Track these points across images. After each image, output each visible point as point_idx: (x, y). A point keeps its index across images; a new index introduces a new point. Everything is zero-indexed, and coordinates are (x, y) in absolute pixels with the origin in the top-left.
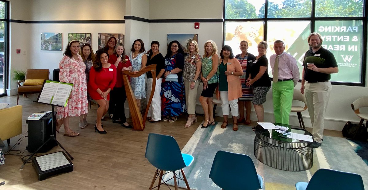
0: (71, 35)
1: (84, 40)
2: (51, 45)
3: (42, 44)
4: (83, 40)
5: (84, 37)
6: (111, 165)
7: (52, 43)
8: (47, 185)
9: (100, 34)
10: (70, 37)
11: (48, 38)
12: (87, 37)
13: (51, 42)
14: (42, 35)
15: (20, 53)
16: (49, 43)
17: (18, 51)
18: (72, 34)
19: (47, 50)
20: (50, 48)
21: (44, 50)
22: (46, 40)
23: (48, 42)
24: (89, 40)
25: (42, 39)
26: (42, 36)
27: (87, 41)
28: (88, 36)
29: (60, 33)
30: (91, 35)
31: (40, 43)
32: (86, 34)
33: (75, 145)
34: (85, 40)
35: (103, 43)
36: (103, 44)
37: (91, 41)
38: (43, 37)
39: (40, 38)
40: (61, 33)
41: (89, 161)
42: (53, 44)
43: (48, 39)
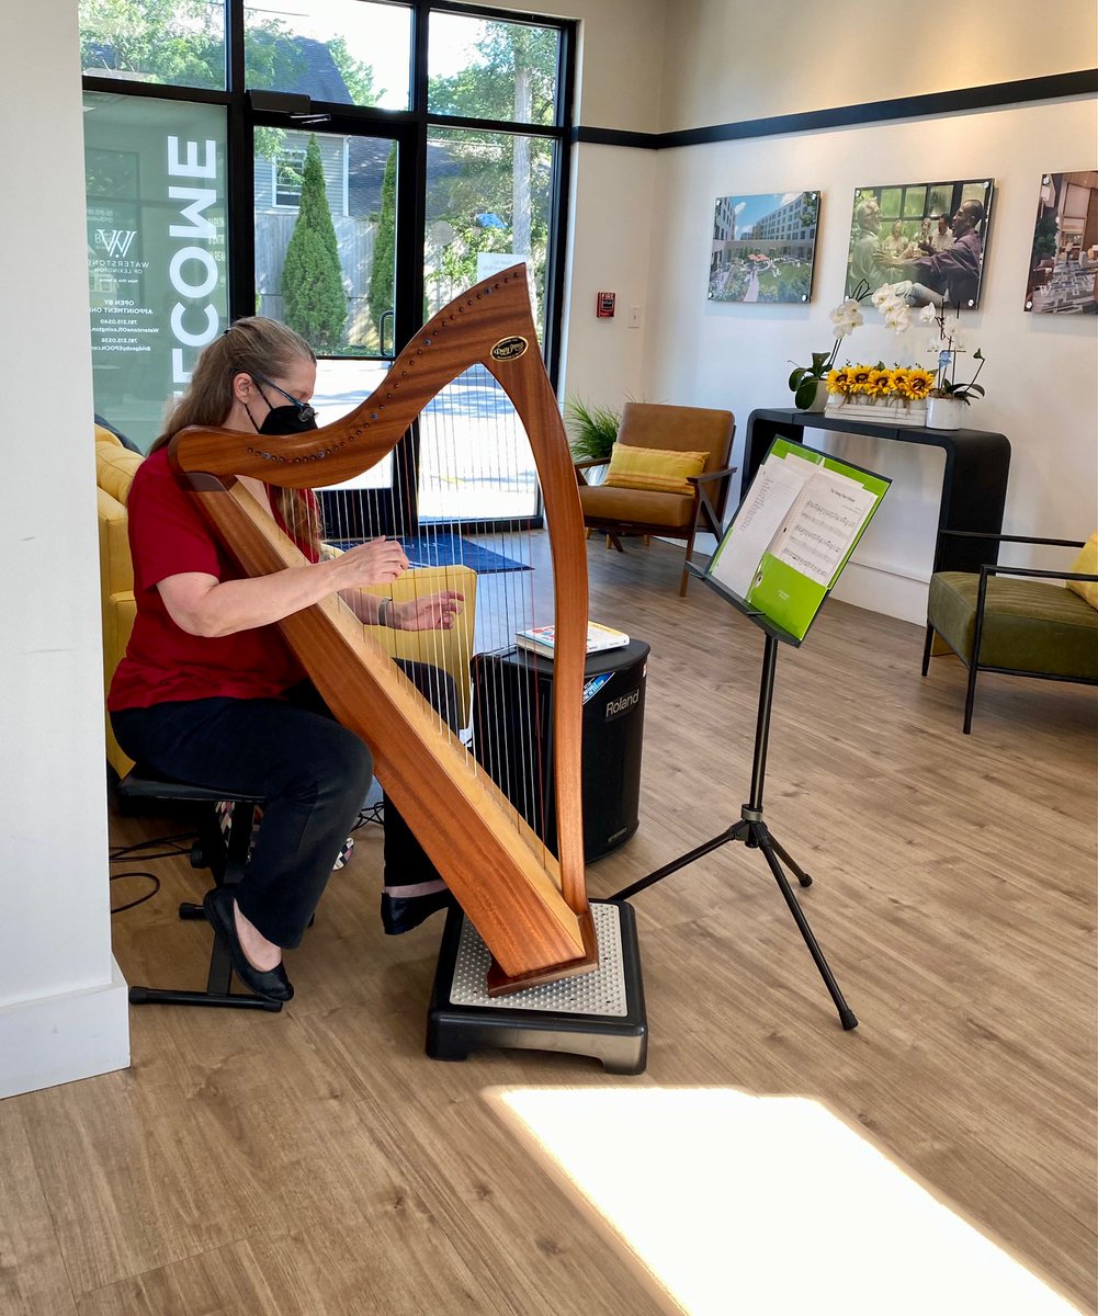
0: (869, 201)
1: (942, 231)
2: (757, 269)
3: (713, 268)
4: (935, 232)
5: (948, 204)
6: (926, 1146)
7: (763, 257)
8: (450, 1109)
9: (1058, 180)
10: (861, 212)
11: (748, 229)
12: (966, 210)
13: (757, 252)
14: (718, 209)
15: (612, 315)
16: (752, 257)
17: (606, 307)
18: (877, 191)
19: (736, 298)
20: (754, 287)
21: (721, 300)
22: (737, 238)
23: (744, 256)
24: (977, 227)
25: (718, 234)
26: (720, 218)
27: (958, 235)
28: (971, 197)
29: (808, 195)
30: (991, 192)
31: (709, 261)
32: (958, 187)
33: (731, 887)
34: (949, 232)
35: (1069, 247)
36: (1064, 255)
37: (985, 234)
38: (723, 225)
39: (711, 231)
40: (818, 193)
41: (775, 1039)
42: (770, 263)
43: (745, 236)
